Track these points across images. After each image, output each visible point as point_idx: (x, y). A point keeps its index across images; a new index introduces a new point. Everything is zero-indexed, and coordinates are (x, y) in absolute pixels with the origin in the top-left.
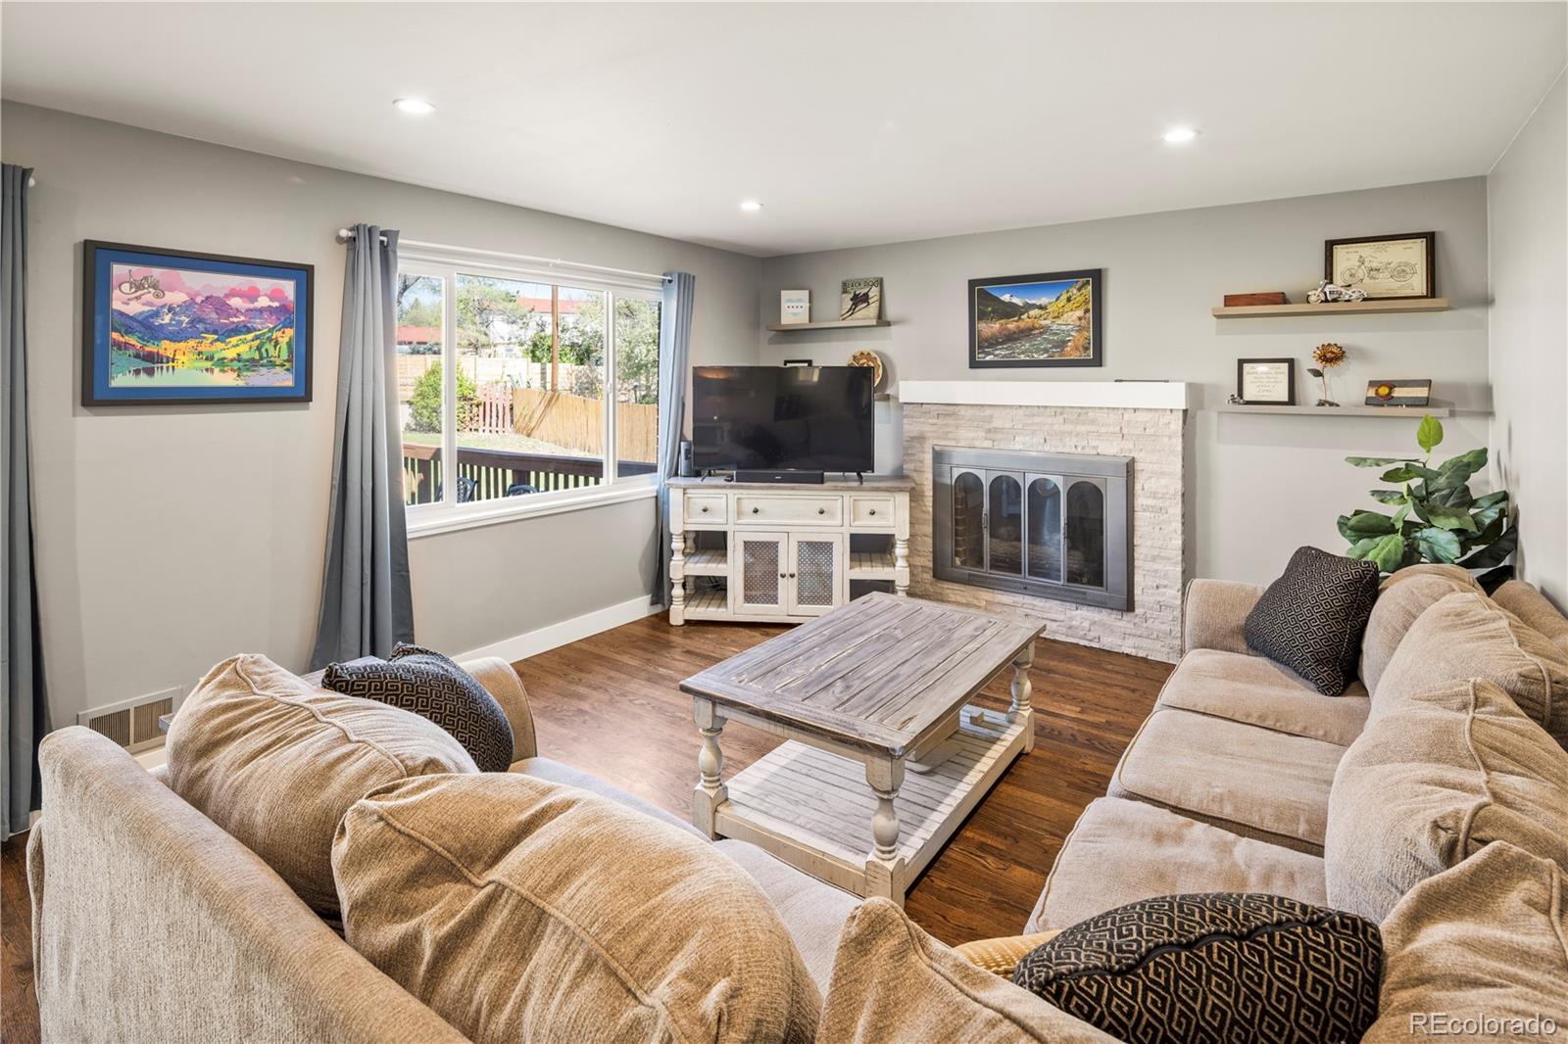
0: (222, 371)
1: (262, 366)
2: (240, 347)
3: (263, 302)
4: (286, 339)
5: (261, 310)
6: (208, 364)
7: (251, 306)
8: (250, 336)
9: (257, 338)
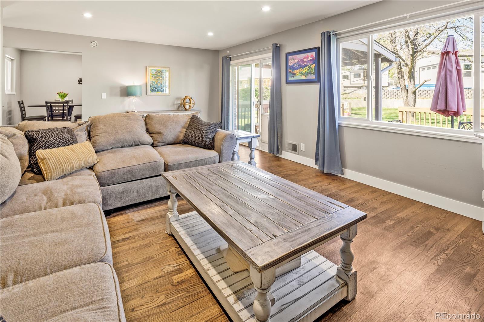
0: (303, 76)
1: (310, 74)
2: (305, 70)
3: (310, 58)
4: (314, 67)
5: (309, 61)
6: (301, 74)
7: (307, 60)
8: (307, 67)
9: (308, 67)
